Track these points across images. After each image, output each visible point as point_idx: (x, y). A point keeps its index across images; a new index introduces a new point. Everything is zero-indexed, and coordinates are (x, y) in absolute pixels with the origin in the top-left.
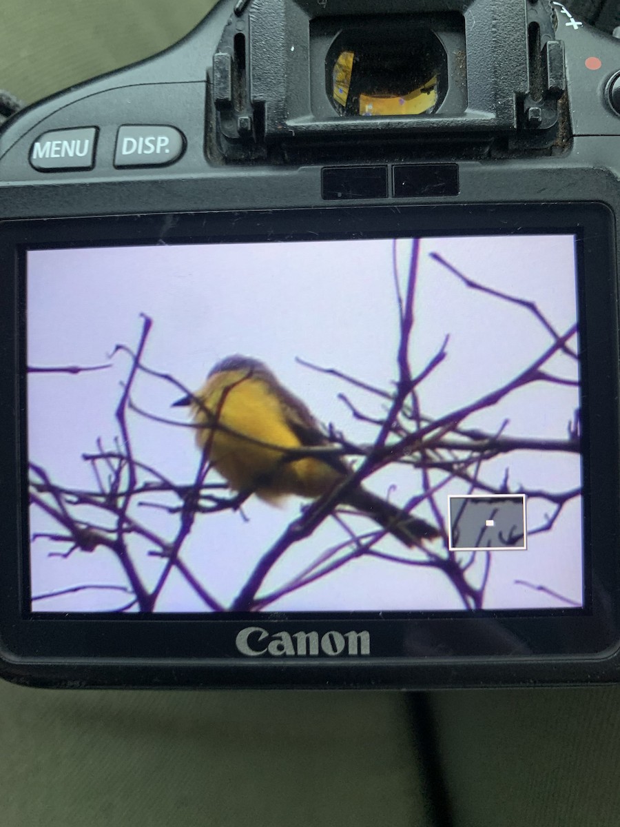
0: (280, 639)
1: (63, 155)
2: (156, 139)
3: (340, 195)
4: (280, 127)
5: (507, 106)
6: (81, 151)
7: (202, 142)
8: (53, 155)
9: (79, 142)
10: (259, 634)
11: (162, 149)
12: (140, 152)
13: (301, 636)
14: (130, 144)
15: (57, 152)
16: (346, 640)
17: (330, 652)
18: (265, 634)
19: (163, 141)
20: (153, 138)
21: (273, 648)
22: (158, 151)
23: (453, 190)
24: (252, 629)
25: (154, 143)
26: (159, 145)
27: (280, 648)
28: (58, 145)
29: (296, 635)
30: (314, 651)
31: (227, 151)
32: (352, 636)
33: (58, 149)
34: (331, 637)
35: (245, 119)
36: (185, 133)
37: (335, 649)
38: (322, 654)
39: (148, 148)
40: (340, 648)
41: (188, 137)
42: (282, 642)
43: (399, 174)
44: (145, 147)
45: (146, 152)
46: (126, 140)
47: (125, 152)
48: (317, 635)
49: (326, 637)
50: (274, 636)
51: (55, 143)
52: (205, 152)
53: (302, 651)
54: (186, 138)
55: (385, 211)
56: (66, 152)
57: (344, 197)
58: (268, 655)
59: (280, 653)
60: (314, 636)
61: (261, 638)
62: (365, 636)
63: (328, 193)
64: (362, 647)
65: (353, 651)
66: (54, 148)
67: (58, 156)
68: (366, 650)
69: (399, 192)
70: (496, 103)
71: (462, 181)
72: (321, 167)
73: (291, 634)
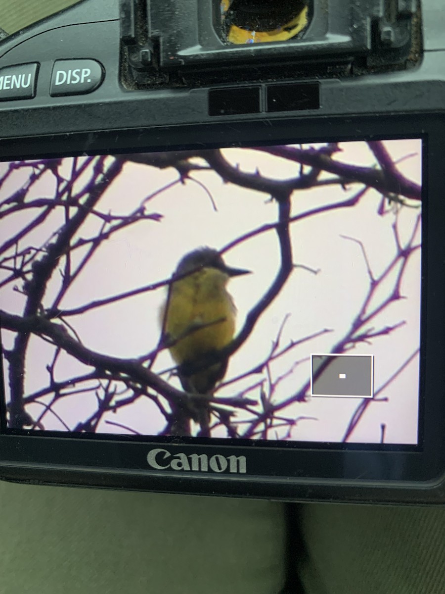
0: (179, 458)
1: (12, 87)
2: (81, 72)
3: (222, 111)
4: (172, 58)
5: (361, 28)
6: (25, 84)
7: (117, 72)
8: (5, 88)
9: (24, 76)
10: (164, 453)
11: (86, 79)
12: (68, 82)
13: (195, 457)
14: (61, 76)
15: (8, 85)
16: (228, 461)
17: (216, 469)
18: (168, 454)
19: (86, 72)
20: (79, 70)
21: (174, 464)
22: (82, 81)
23: (315, 105)
24: (159, 450)
25: (79, 74)
26: (83, 76)
27: (179, 464)
28: (8, 79)
29: (191, 456)
30: (205, 468)
31: (137, 78)
32: (233, 459)
33: (9, 82)
34: (217, 459)
35: (146, 52)
36: (104, 64)
37: (220, 468)
38: (210, 471)
39: (75, 79)
40: (224, 467)
41: (106, 68)
42: (180, 461)
43: (271, 92)
44: (73, 78)
45: (73, 82)
46: (58, 73)
47: (57, 83)
48: (207, 457)
49: (213, 459)
50: (175, 456)
51: (6, 77)
52: (120, 80)
53: (195, 468)
54: (104, 69)
55: (260, 124)
56: (15, 85)
57: (226, 113)
58: (171, 469)
59: (180, 468)
60: (204, 457)
61: (165, 457)
62: (243, 460)
63: (214, 109)
64: (240, 468)
65: (233, 470)
66: (6, 82)
67: (8, 88)
68: (243, 470)
69: (271, 108)
71: (323, 98)
72: (208, 88)
73: (187, 455)
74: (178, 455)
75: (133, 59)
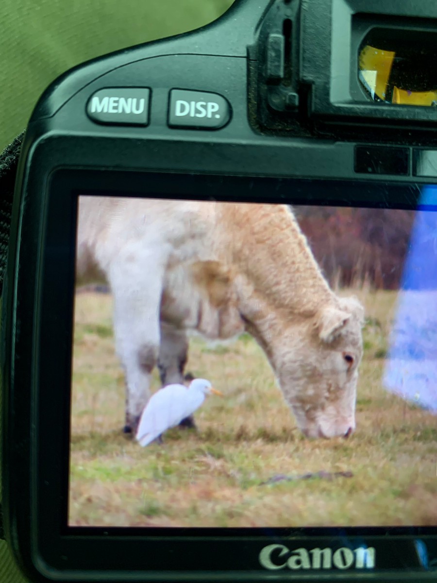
0: (298, 554)
1: (120, 111)
2: (207, 105)
3: (370, 170)
6: (138, 109)
7: (246, 111)
8: (112, 111)
9: (135, 100)
10: (281, 550)
11: (214, 114)
12: (192, 115)
13: (317, 552)
14: (183, 108)
15: (115, 108)
16: (355, 555)
17: (340, 565)
18: (285, 551)
19: (213, 107)
20: (204, 104)
21: (292, 563)
22: (210, 116)
24: (274, 547)
25: (205, 107)
26: (210, 110)
27: (298, 562)
28: (115, 102)
29: (312, 551)
30: (327, 565)
31: (266, 121)
32: (360, 551)
33: (116, 105)
34: (342, 554)
35: (293, 96)
38: (334, 567)
39: (200, 112)
41: (233, 105)
42: (300, 558)
44: (197, 111)
45: (198, 115)
46: (179, 103)
47: (178, 113)
48: (330, 551)
49: (338, 554)
50: (293, 552)
51: (112, 99)
52: (249, 121)
53: (316, 565)
54: (231, 106)
56: (123, 110)
57: (374, 172)
58: (287, 569)
59: (298, 567)
60: (327, 552)
61: (282, 554)
62: (371, 552)
63: (360, 167)
64: (367, 561)
65: (360, 565)
66: (112, 104)
67: (115, 111)
68: (370, 565)
72: (354, 144)
73: (308, 551)
74: (297, 551)
75: (274, 101)
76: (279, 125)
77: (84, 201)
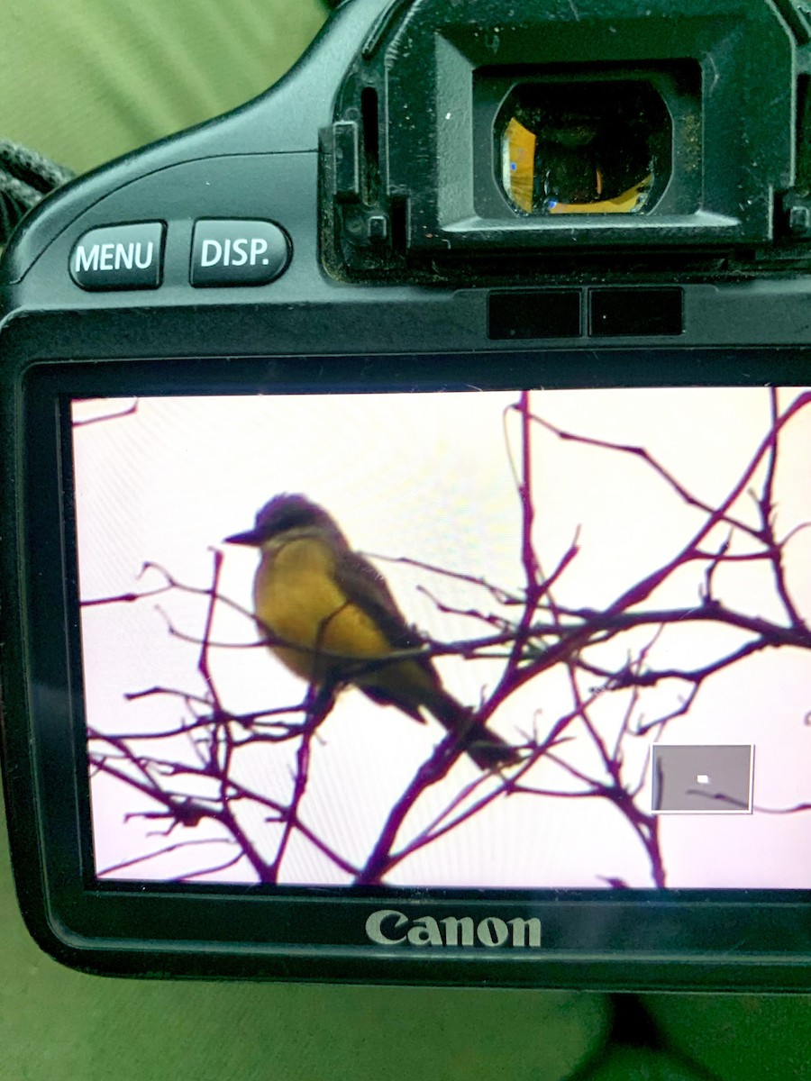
0: (423, 925)
1: (117, 267)
2: (249, 243)
3: (513, 332)
4: (429, 236)
6: (143, 260)
7: (314, 248)
8: (104, 267)
9: (139, 246)
10: (398, 918)
11: (259, 258)
12: (226, 263)
13: (451, 923)
14: (212, 250)
15: (108, 262)
16: (510, 929)
17: (489, 942)
18: (403, 920)
19: (259, 246)
20: (245, 241)
21: (414, 936)
22: (253, 262)
23: (676, 328)
24: (388, 913)
25: (246, 248)
26: (254, 252)
27: (424, 936)
28: (109, 251)
29: (444, 921)
30: (468, 941)
31: (350, 258)
32: (518, 924)
33: (110, 256)
34: (491, 926)
35: (379, 221)
36: (289, 231)
37: (495, 939)
38: (478, 944)
39: (239, 257)
40: (502, 938)
41: (294, 239)
42: (426, 930)
43: (598, 300)
44: (235, 256)
45: (235, 263)
46: (206, 244)
47: (205, 263)
48: (472, 921)
49: (484, 925)
50: (415, 921)
51: (105, 247)
52: (320, 262)
53: (452, 940)
54: (290, 239)
55: (580, 356)
56: (122, 262)
57: (519, 336)
58: (407, 945)
59: (424, 942)
60: (467, 923)
61: (399, 924)
62: (535, 925)
63: (496, 329)
64: (531, 937)
65: (519, 941)
66: (105, 256)
67: (110, 267)
68: (535, 941)
69: (599, 329)
70: (744, 202)
71: (687, 314)
72: (488, 290)
73: (438, 921)
74: (421, 920)
76: (371, 264)
77: (81, 410)
